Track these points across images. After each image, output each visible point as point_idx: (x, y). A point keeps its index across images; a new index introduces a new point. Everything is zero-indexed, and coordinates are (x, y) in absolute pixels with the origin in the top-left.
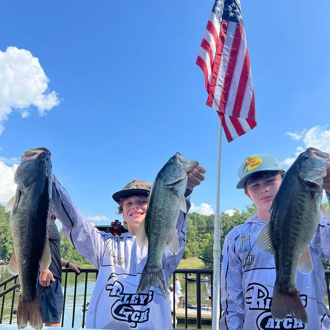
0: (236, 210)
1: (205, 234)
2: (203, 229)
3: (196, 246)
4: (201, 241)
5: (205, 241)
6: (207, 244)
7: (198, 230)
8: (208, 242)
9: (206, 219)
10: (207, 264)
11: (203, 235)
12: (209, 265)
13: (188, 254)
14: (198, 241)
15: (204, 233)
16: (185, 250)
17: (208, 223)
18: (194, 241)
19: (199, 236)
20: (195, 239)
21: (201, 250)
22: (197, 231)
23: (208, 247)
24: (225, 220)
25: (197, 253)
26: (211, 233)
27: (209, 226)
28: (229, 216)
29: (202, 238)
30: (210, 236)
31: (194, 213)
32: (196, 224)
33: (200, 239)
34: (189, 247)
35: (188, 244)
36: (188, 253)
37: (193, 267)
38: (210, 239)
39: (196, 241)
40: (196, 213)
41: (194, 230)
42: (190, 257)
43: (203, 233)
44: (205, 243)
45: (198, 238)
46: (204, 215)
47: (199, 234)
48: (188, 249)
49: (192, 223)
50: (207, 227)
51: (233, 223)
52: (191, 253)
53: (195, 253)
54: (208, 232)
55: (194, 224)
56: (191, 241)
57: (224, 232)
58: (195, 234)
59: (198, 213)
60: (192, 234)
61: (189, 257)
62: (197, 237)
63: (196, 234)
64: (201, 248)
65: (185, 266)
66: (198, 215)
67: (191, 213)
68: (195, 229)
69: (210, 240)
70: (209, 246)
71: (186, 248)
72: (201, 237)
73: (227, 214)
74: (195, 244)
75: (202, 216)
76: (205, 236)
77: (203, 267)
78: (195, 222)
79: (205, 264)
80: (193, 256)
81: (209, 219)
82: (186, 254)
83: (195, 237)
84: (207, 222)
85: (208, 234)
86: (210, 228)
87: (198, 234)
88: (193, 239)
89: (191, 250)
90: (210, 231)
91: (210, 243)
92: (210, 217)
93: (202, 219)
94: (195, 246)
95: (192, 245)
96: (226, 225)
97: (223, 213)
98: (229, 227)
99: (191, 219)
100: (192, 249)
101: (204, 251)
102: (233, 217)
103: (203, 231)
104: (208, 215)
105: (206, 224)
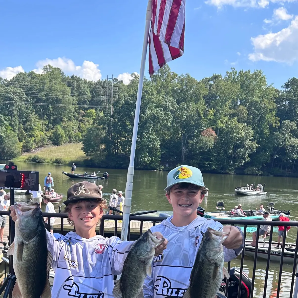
0: (134, 77)
1: (88, 111)
2: (85, 102)
3: (75, 127)
4: (81, 120)
5: (87, 121)
6: (91, 126)
7: (78, 104)
8: (91, 123)
9: (90, 87)
10: (89, 154)
11: (85, 111)
12: (91, 155)
13: (63, 139)
14: (77, 120)
15: (87, 109)
16: (59, 133)
17: (93, 94)
18: (71, 120)
19: (79, 113)
20: (73, 117)
21: (82, 133)
22: (77, 106)
23: (91, 129)
24: (118, 90)
25: (75, 137)
26: (96, 109)
27: (95, 99)
28: (124, 85)
29: (83, 116)
30: (95, 114)
31: (73, 77)
32: (76, 95)
33: (81, 118)
34: (64, 128)
35: (63, 124)
36: (62, 136)
37: (69, 157)
38: (94, 117)
39: (74, 120)
40: (76, 77)
41: (73, 104)
42: (65, 143)
43: (85, 109)
44: (87, 123)
45: (77, 116)
46: (88, 81)
47: (79, 110)
48: (63, 131)
49: (70, 92)
50: (91, 100)
51: (129, 96)
52: (67, 137)
53: (73, 138)
54: (92, 108)
55: (72, 94)
56: (67, 121)
57: (115, 109)
58: (73, 110)
59: (79, 78)
60: (70, 110)
61: (63, 142)
62: (77, 114)
63: (75, 109)
64: (82, 131)
65: (58, 156)
66: (79, 80)
67: (68, 77)
68: (74, 102)
69: (94, 119)
70: (93, 129)
71: (60, 130)
72: (82, 114)
73: (122, 81)
74: (73, 124)
75: (86, 82)
76: (87, 113)
77: (83, 157)
78: (74, 92)
79: (85, 154)
80: (70, 142)
81: (95, 87)
82: (60, 139)
83: (73, 114)
84: (91, 92)
85: (92, 110)
86: (96, 101)
87: (77, 110)
88: (71, 117)
89: (67, 133)
90: (96, 106)
91: (94, 123)
92: (96, 84)
93: (84, 88)
94: (73, 128)
95: (68, 125)
96: (119, 98)
97: (116, 79)
98: (122, 103)
99: (69, 86)
100: (69, 132)
101: (85, 136)
102: (129, 87)
103: (86, 106)
104: (93, 81)
105: (90, 95)
